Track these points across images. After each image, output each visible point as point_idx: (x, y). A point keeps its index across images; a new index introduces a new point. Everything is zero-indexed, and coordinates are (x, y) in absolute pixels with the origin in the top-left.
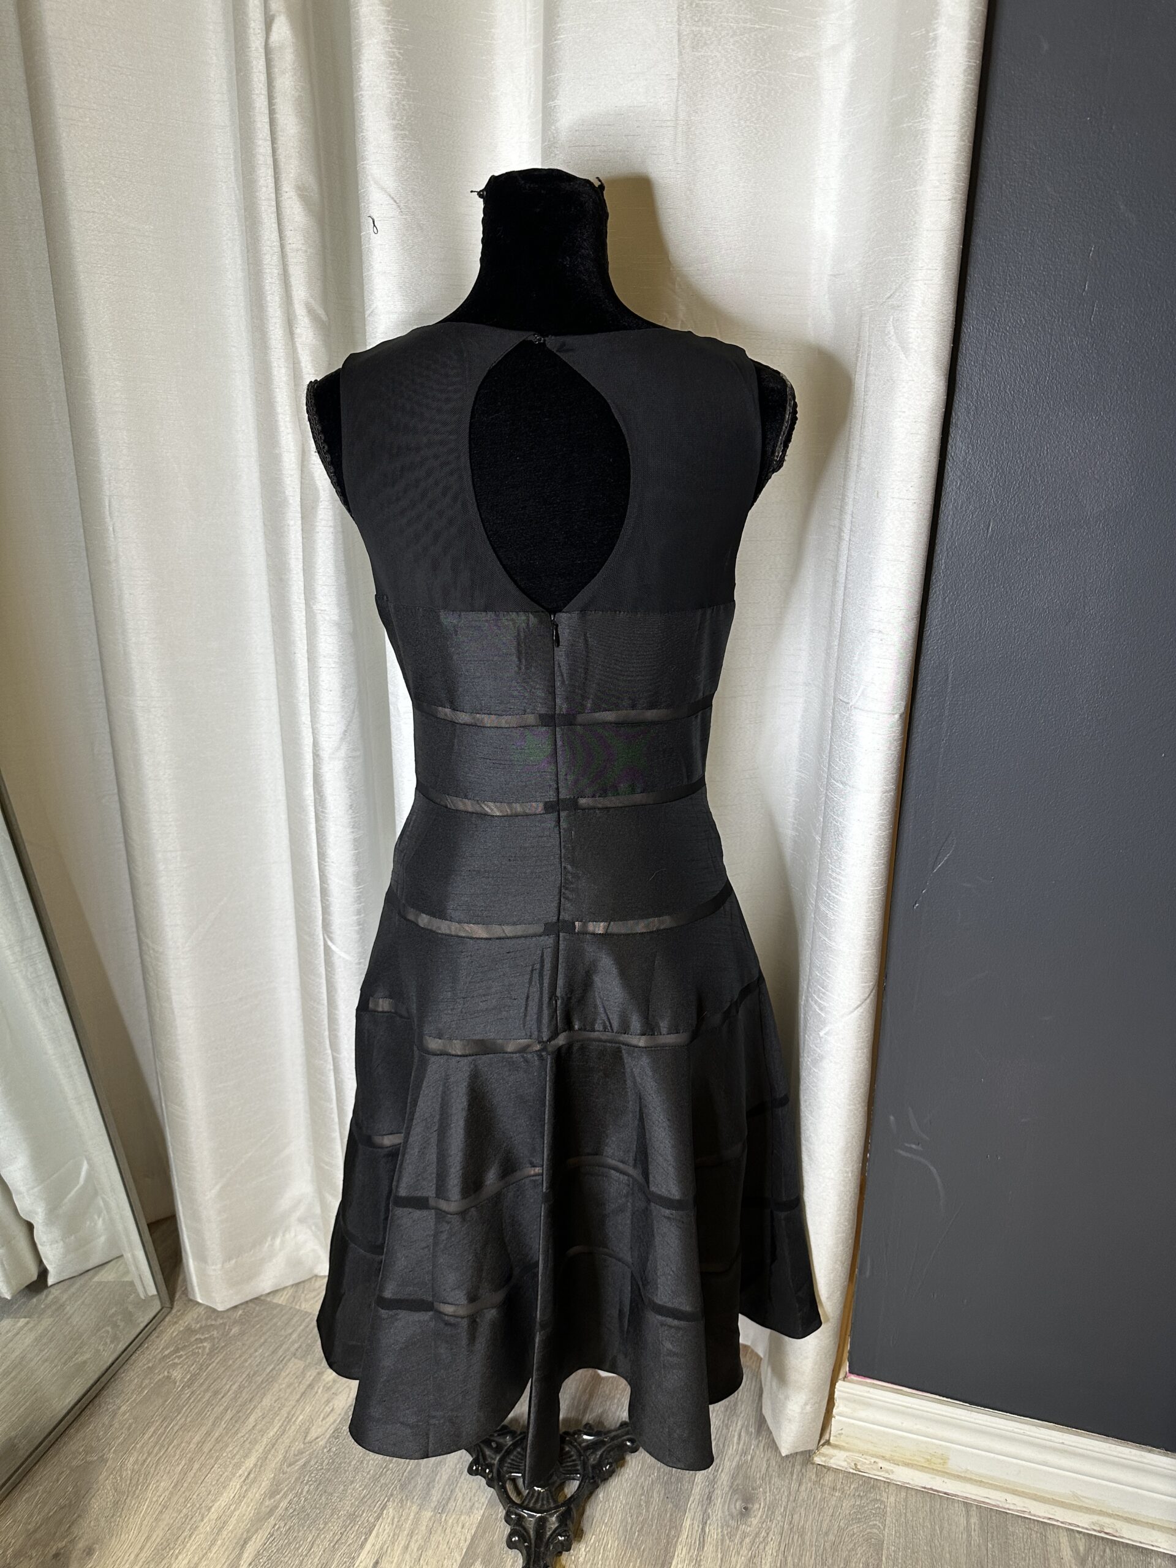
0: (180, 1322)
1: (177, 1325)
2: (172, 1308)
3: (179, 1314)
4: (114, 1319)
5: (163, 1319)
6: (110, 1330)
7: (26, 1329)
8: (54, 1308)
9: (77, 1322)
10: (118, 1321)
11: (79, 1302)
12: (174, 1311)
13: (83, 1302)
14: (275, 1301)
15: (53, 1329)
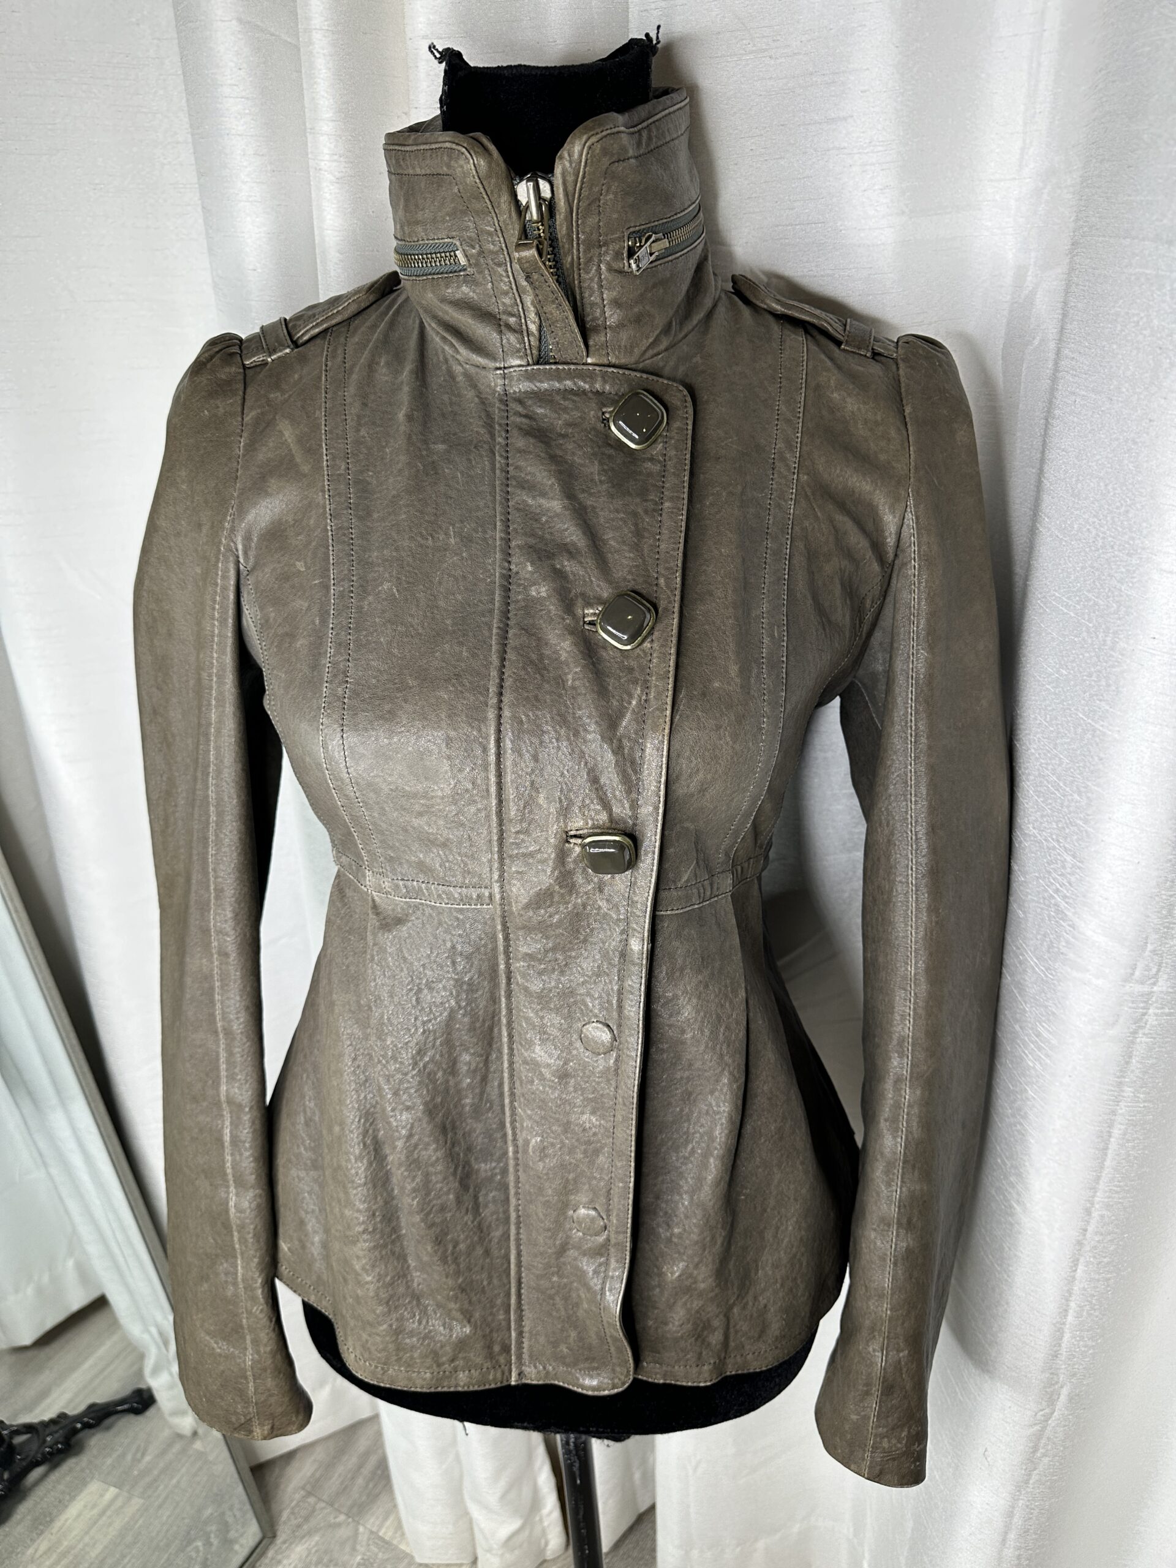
2: (274, 1536)
3: (284, 1546)
4: (208, 1529)
5: (263, 1553)
6: (201, 1548)
7: (113, 1508)
8: (148, 1479)
9: (169, 1516)
10: (212, 1535)
11: (174, 1481)
12: (279, 1540)
13: (178, 1482)
15: (140, 1522)
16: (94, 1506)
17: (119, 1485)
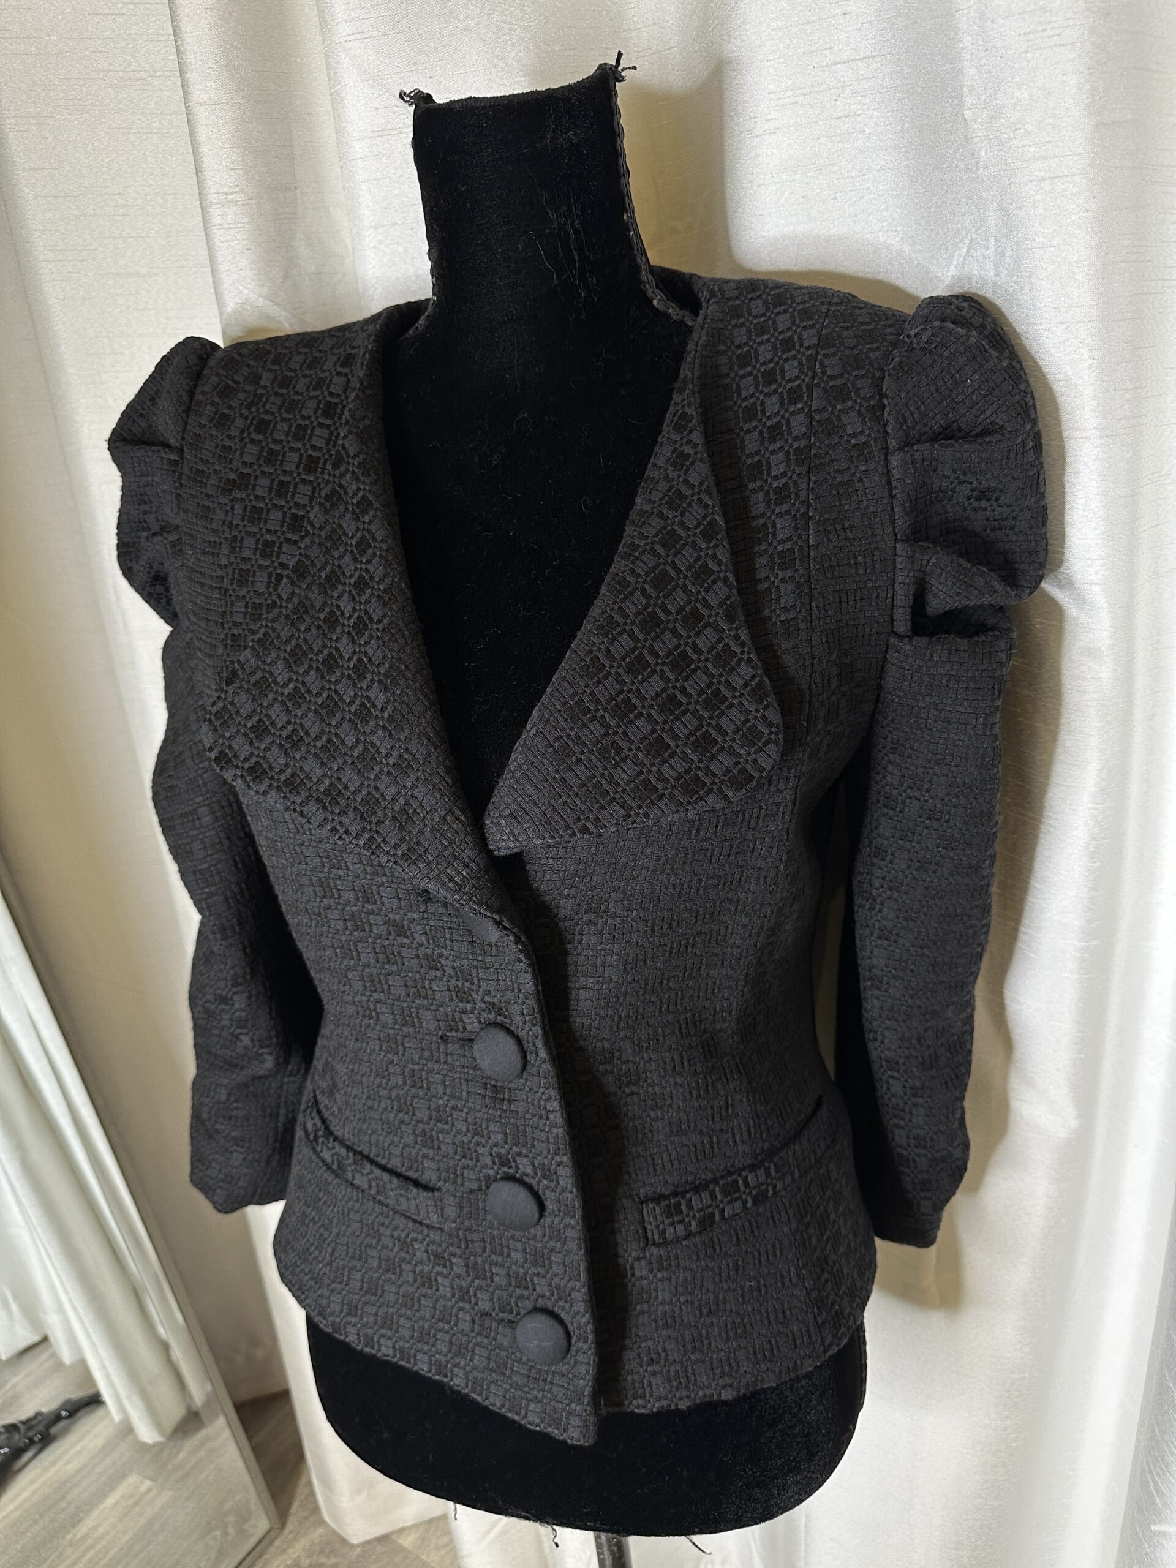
0: (290, 1551)
1: (285, 1556)
2: (283, 1526)
3: (291, 1536)
4: (227, 1520)
5: (271, 1543)
6: (219, 1537)
7: (145, 1499)
10: (230, 1526)
12: (286, 1531)
14: (401, 1541)
15: (168, 1512)
16: (131, 1496)
17: (152, 1480)
